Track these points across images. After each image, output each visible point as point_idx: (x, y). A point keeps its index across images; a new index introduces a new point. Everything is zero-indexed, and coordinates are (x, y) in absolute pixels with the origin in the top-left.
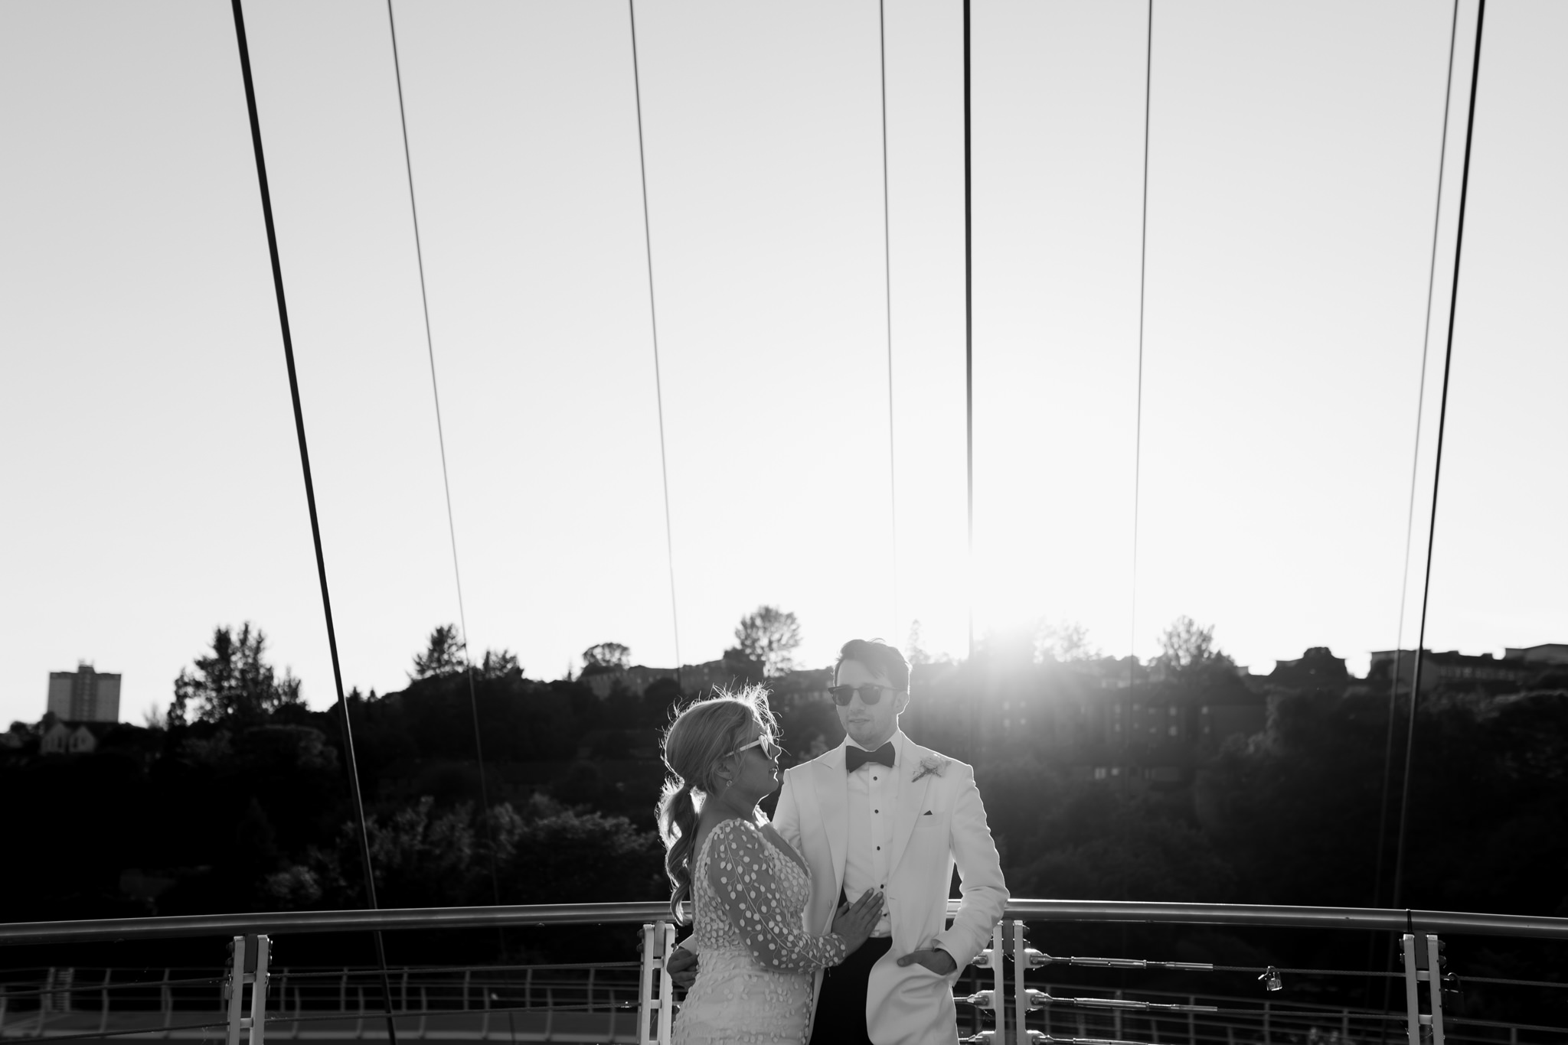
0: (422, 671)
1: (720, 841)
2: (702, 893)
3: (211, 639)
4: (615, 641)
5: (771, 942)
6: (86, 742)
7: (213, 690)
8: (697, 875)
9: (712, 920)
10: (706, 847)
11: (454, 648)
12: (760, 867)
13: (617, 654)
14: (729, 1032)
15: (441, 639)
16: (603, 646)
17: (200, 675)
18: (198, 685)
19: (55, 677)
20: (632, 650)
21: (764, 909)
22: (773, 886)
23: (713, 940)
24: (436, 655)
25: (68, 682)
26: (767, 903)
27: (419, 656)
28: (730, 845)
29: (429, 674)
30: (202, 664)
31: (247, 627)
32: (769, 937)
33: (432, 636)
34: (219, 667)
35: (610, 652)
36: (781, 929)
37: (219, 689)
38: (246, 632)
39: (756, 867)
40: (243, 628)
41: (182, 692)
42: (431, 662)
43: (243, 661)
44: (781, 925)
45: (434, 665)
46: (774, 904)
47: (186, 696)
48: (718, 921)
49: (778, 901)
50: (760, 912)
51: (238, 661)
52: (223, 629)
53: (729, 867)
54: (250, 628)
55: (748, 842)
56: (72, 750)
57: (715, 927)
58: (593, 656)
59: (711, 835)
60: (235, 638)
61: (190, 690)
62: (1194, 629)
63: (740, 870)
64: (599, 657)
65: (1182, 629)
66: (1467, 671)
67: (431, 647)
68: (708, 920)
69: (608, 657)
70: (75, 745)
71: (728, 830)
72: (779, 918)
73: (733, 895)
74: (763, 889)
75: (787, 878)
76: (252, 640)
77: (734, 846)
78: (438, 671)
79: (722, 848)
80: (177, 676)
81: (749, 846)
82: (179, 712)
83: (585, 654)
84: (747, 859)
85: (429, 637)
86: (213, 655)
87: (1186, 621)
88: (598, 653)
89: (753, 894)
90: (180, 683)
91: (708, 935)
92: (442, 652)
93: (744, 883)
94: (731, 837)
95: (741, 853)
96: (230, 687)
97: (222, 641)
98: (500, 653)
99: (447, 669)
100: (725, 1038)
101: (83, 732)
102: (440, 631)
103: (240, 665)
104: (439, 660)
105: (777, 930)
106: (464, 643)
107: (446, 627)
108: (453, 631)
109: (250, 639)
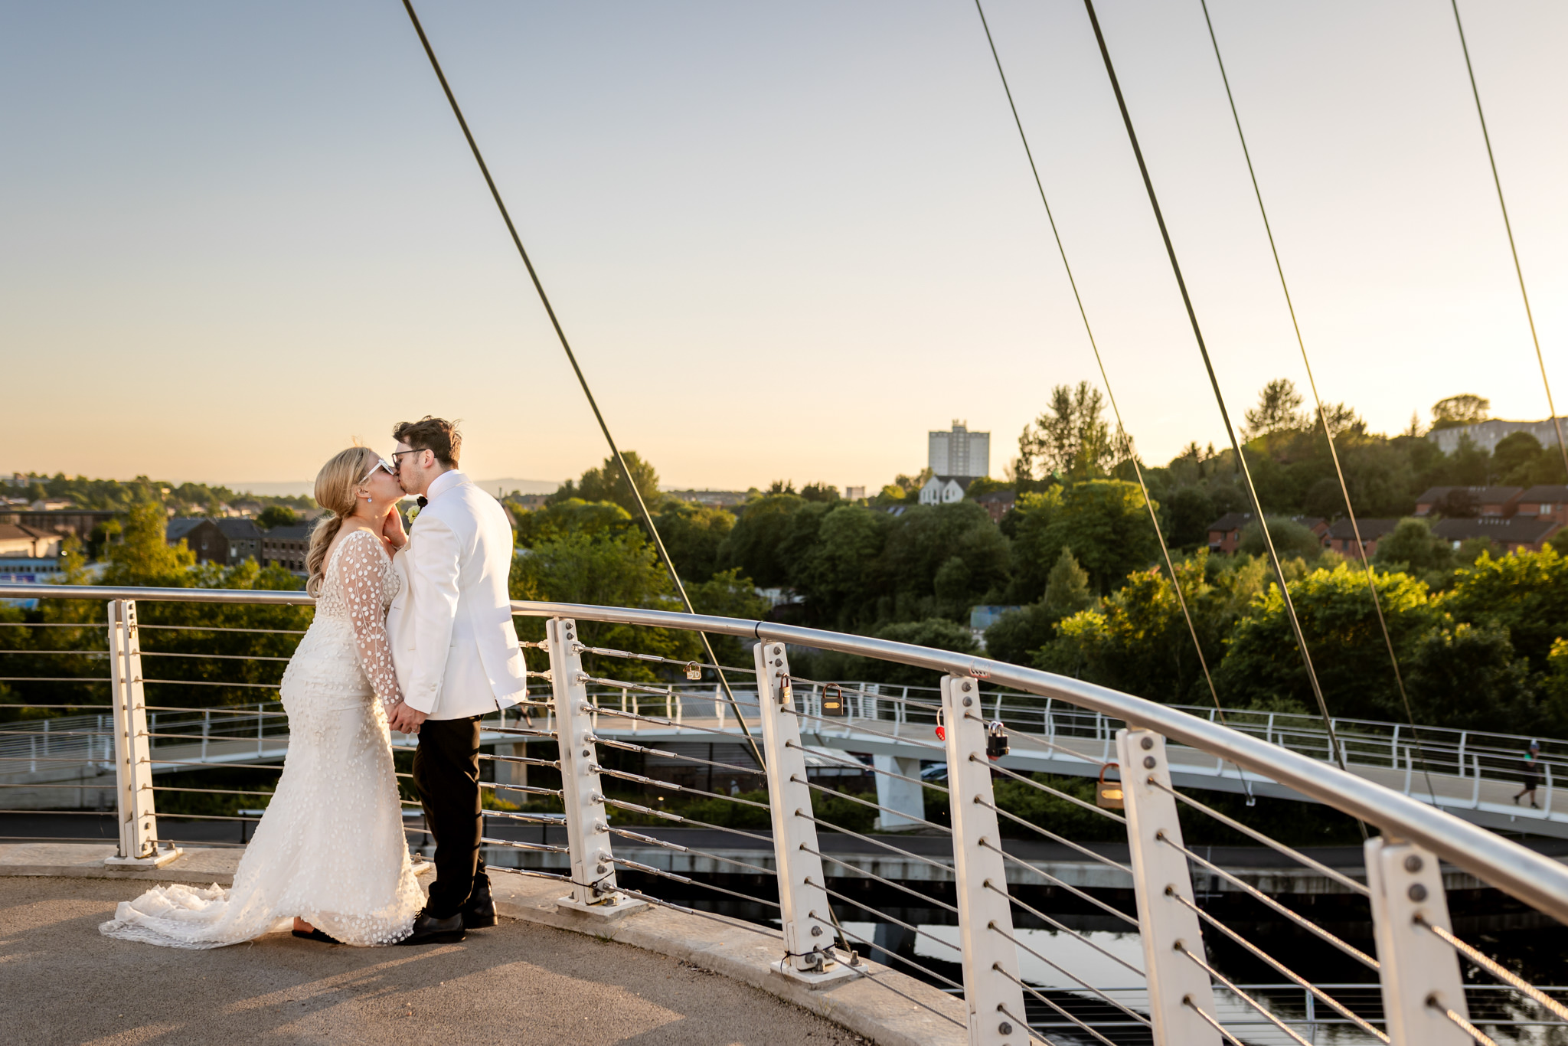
0: (1256, 427)
1: (352, 543)
2: (331, 574)
3: (1050, 399)
4: (1470, 392)
5: (359, 620)
6: (955, 494)
7: (1055, 447)
8: (331, 561)
9: (332, 595)
10: (342, 544)
11: (1288, 405)
12: (373, 569)
13: (1472, 408)
14: (319, 680)
15: (1274, 396)
16: (1457, 399)
17: (1043, 434)
18: (1042, 443)
19: (934, 436)
20: (1491, 404)
21: (364, 597)
22: (377, 584)
23: (328, 609)
24: (1270, 412)
25: (945, 441)
26: (369, 593)
27: (1251, 413)
28: (357, 547)
29: (1264, 431)
30: (1044, 424)
31: (1083, 387)
32: (360, 616)
33: (1266, 393)
34: (1061, 426)
35: (1465, 405)
36: (370, 615)
37: (1061, 447)
38: (1083, 392)
39: (369, 568)
40: (1080, 388)
41: (1027, 450)
42: (1265, 418)
43: (1082, 420)
44: (372, 612)
45: (1269, 421)
46: (373, 595)
47: (1031, 453)
48: (336, 597)
49: (377, 595)
50: (361, 598)
51: (1076, 421)
52: (1061, 389)
53: (351, 562)
54: (1086, 389)
55: (370, 550)
56: (945, 501)
57: (333, 601)
58: (1444, 410)
59: (348, 537)
60: (1072, 399)
61: (1035, 448)
63: (358, 566)
64: (1453, 411)
67: (1265, 403)
68: (329, 594)
69: (1462, 409)
70: (947, 498)
71: (360, 537)
72: (373, 606)
73: (347, 581)
74: (369, 583)
75: (391, 582)
76: (1087, 400)
77: (360, 549)
78: (1272, 428)
79: (351, 548)
80: (1021, 434)
81: (370, 553)
82: (1025, 468)
83: (1437, 407)
84: (365, 561)
85: (1263, 393)
86: (1053, 415)
88: (1451, 405)
89: (361, 585)
90: (1024, 441)
91: (326, 605)
92: (1275, 408)
93: (357, 575)
94: (360, 543)
95: (363, 555)
96: (1070, 445)
97: (1061, 402)
98: (1334, 406)
99: (1281, 425)
100: (315, 684)
101: (953, 485)
102: (1273, 387)
103: (1079, 424)
104: (1273, 417)
105: (367, 614)
106: (1298, 398)
107: (1279, 383)
108: (1287, 387)
109: (1087, 398)
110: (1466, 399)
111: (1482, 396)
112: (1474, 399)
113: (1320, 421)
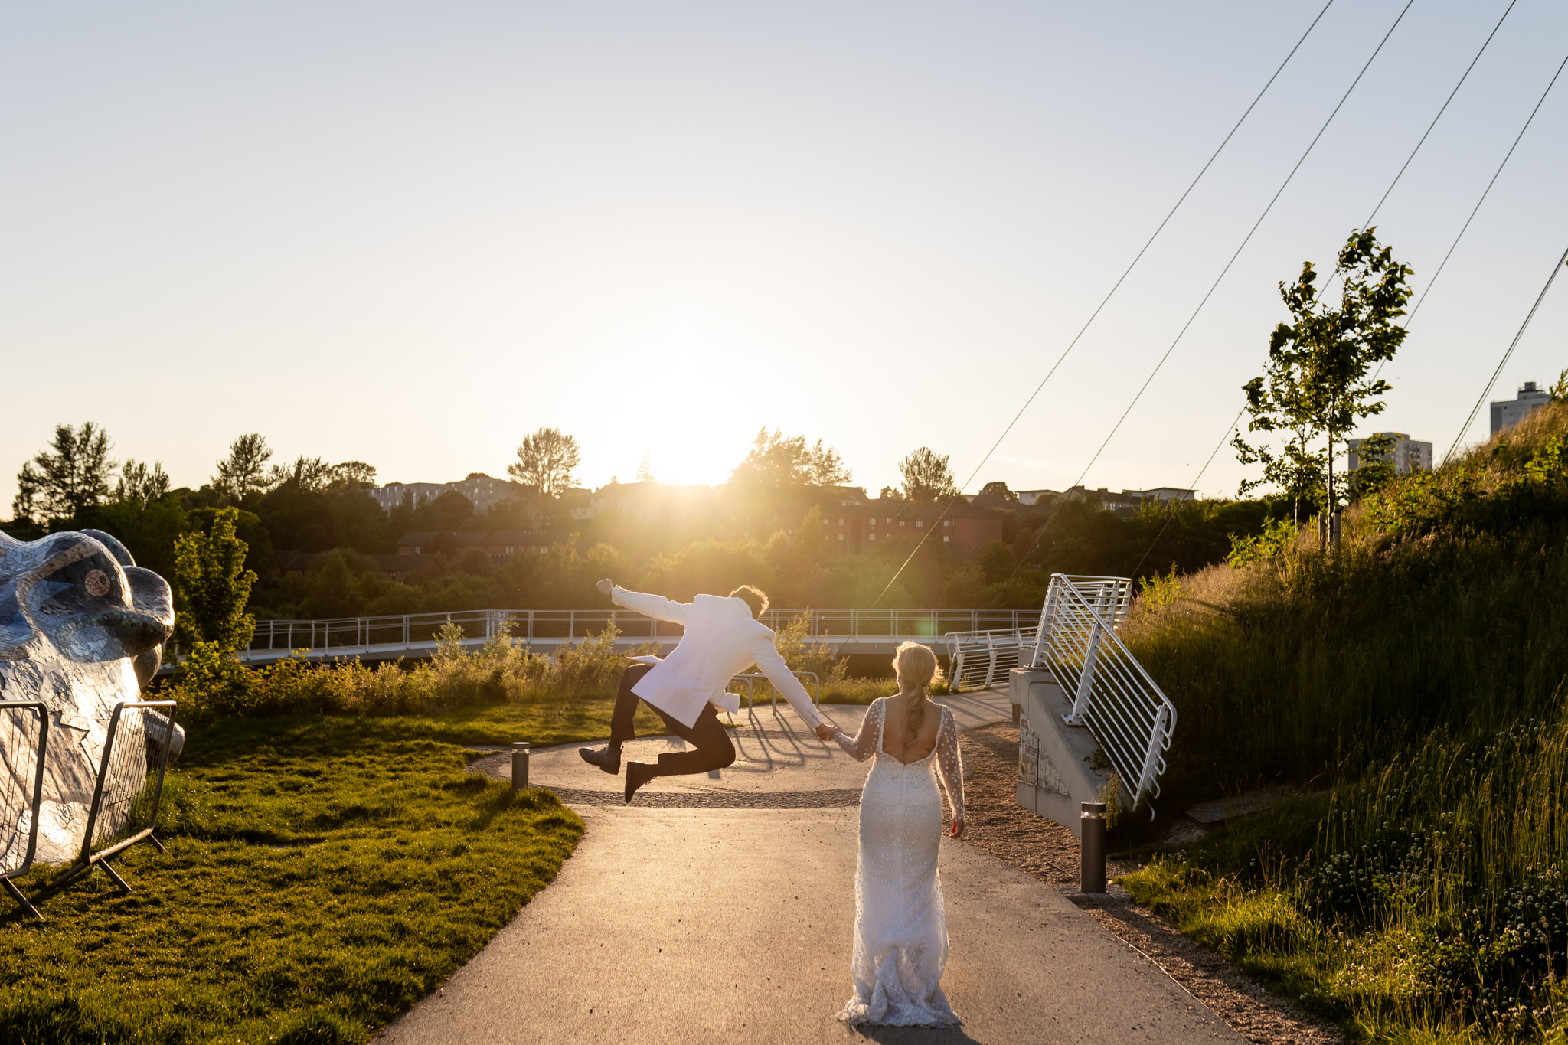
0: (228, 474)
3: (54, 438)
7: (55, 485)
11: (260, 456)
15: (245, 448)
17: (41, 471)
18: (41, 481)
24: (241, 462)
27: (223, 464)
29: (234, 481)
30: (43, 461)
31: (89, 426)
33: (236, 444)
34: (60, 463)
35: (356, 471)
37: (61, 485)
38: (88, 431)
40: (84, 427)
41: (27, 486)
42: (238, 468)
43: (85, 461)
45: (238, 474)
47: (30, 489)
51: (80, 460)
52: (64, 426)
54: (92, 429)
60: (75, 435)
61: (34, 484)
62: (931, 459)
64: (345, 474)
65: (922, 459)
66: (1112, 506)
67: (235, 454)
69: (354, 475)
76: (93, 440)
78: (243, 480)
80: (22, 470)
82: (22, 505)
85: (233, 445)
86: (53, 453)
87: (926, 452)
88: (344, 471)
90: (26, 477)
92: (247, 459)
97: (64, 438)
98: (313, 461)
102: (244, 440)
103: (80, 463)
104: (244, 467)
106: (270, 451)
107: (249, 436)
108: (258, 441)
109: (92, 438)
110: (357, 466)
111: (370, 464)
112: (364, 465)
113: (298, 472)
